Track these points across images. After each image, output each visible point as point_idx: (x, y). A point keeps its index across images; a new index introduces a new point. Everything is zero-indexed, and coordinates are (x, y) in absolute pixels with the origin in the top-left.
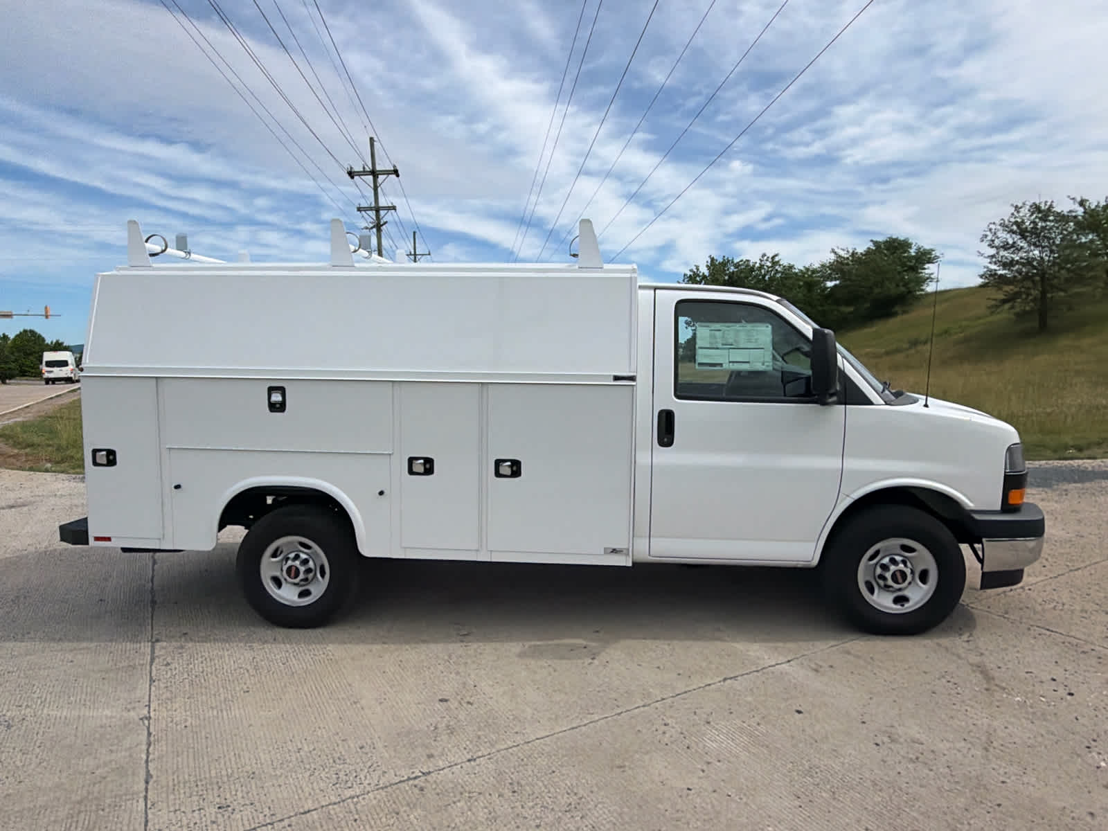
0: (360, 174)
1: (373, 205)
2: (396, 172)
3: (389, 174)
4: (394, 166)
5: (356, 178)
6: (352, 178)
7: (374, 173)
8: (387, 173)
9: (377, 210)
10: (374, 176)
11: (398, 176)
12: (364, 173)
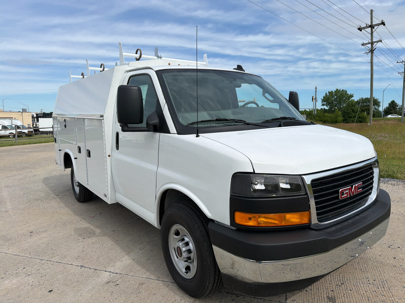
0: (364, 28)
1: (370, 41)
2: (383, 23)
3: (379, 25)
4: (382, 21)
5: (363, 30)
6: (361, 31)
7: (372, 27)
8: (378, 25)
9: (372, 43)
10: (371, 28)
11: (384, 25)
12: (366, 27)
